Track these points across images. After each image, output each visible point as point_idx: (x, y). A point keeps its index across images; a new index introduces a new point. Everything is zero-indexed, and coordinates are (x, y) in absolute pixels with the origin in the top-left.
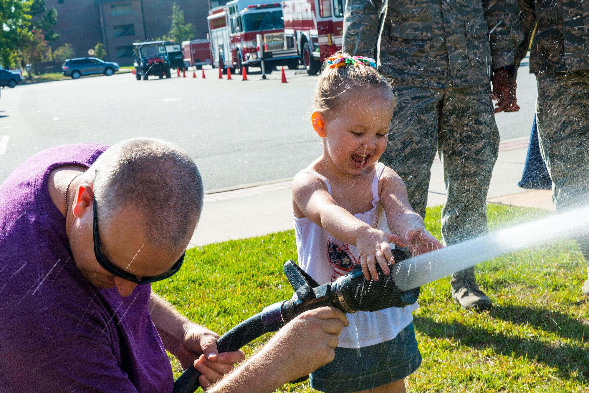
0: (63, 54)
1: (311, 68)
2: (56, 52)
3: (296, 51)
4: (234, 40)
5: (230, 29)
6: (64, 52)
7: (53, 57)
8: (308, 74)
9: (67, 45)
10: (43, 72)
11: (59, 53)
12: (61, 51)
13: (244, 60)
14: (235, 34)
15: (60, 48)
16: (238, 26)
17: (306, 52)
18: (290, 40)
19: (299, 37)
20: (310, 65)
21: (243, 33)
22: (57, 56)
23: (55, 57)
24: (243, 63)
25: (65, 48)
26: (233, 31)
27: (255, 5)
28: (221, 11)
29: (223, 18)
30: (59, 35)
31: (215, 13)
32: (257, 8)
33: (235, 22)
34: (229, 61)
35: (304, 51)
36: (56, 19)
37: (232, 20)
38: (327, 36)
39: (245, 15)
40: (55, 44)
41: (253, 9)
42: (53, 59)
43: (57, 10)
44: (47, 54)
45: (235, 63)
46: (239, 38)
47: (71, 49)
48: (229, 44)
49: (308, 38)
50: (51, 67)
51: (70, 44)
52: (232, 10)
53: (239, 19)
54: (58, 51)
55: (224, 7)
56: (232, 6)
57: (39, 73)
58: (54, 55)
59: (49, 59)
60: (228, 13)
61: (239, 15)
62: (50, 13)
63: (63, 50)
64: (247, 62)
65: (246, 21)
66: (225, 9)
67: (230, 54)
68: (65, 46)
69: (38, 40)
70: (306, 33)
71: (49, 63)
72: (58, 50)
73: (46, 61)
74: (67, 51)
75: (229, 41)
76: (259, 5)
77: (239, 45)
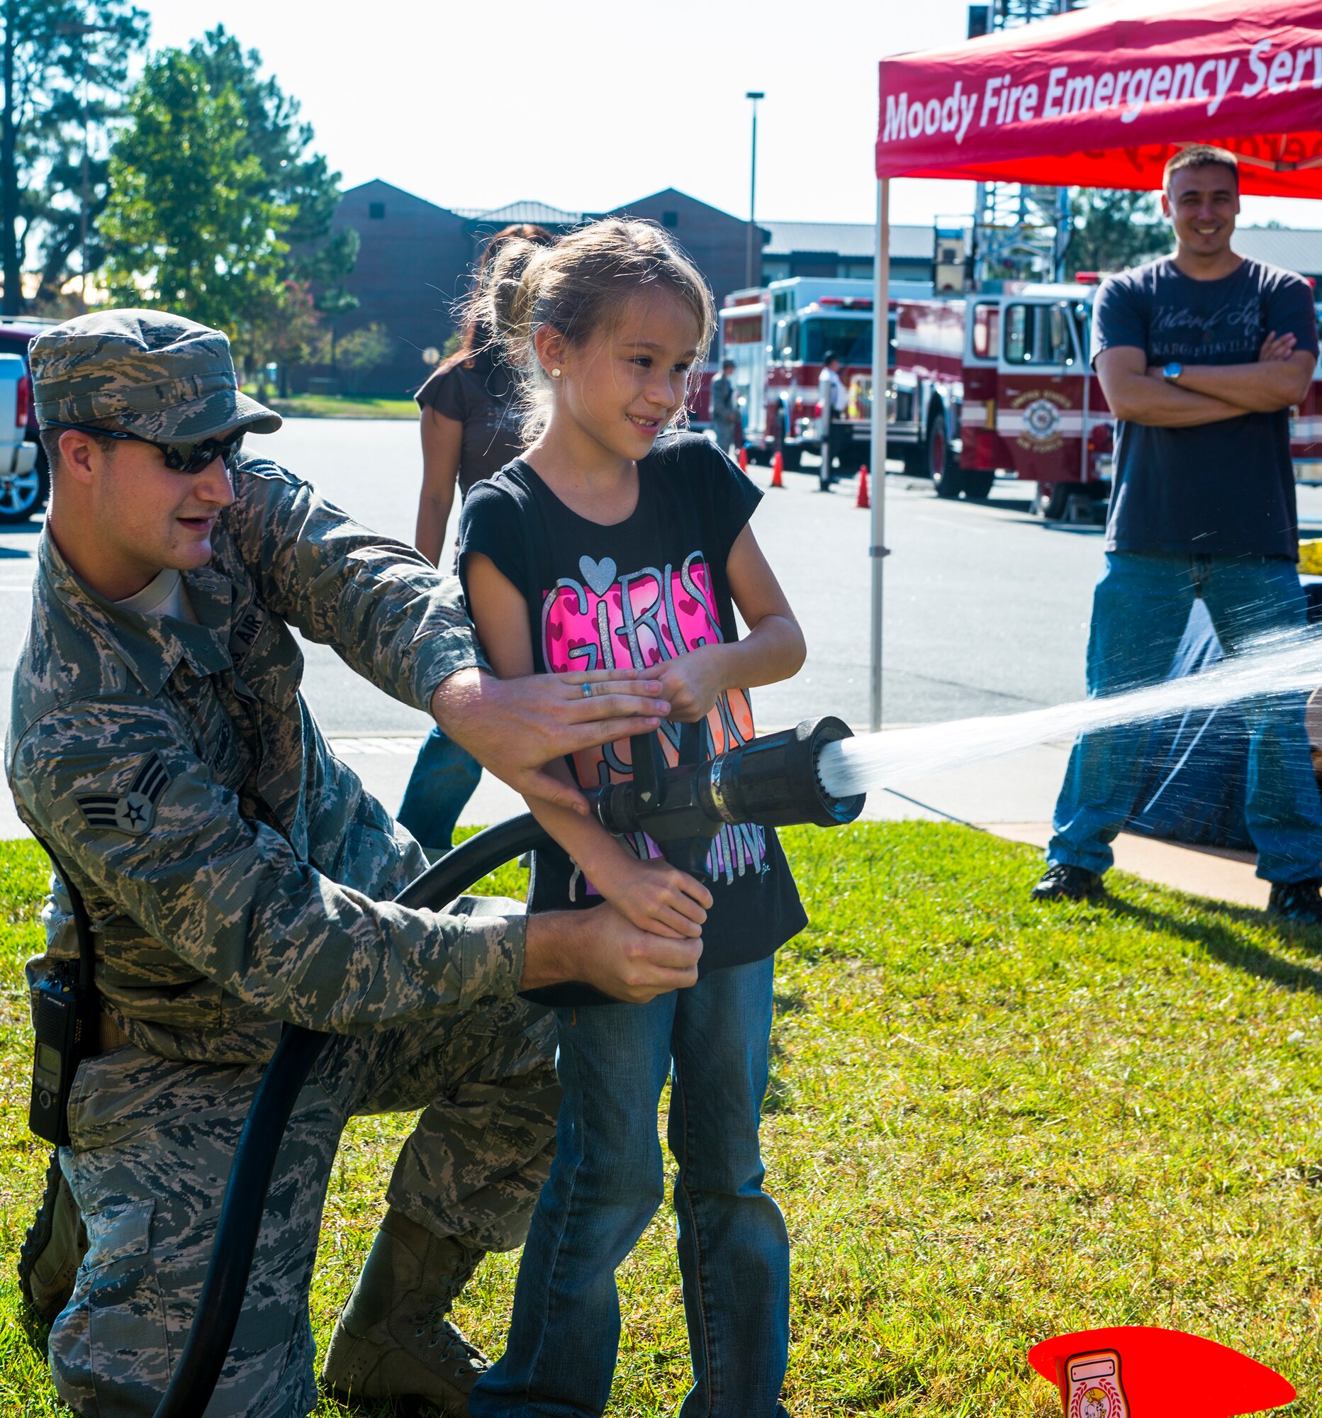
0: (360, 348)
1: (944, 479)
2: (344, 342)
3: (915, 430)
4: (778, 379)
5: (770, 348)
6: (364, 345)
7: (334, 355)
8: (934, 493)
9: (374, 327)
10: (300, 390)
11: (351, 347)
12: (357, 340)
13: (793, 435)
14: (778, 364)
15: (357, 333)
16: (789, 344)
17: (938, 438)
18: (905, 401)
19: (927, 397)
20: (942, 469)
21: (799, 364)
22: (346, 352)
23: (338, 356)
24: (789, 440)
25: (370, 335)
26: (776, 355)
27: (839, 298)
28: (755, 300)
29: (756, 320)
30: (355, 301)
31: (740, 303)
32: (844, 307)
33: (781, 334)
34: (756, 431)
35: (933, 432)
36: (354, 259)
37: (775, 326)
38: (984, 405)
39: (812, 321)
40: (342, 322)
41: (834, 306)
42: (333, 358)
43: (362, 238)
44: (320, 345)
45: (770, 439)
46: (789, 375)
47: (384, 340)
48: (762, 385)
49: (947, 403)
50: (326, 380)
51: (384, 328)
52: (781, 303)
53: (793, 328)
54: (350, 342)
55: (764, 290)
56: (779, 292)
57: (289, 391)
58: (338, 351)
59: (322, 358)
60: (772, 308)
61: (794, 318)
62: (342, 241)
63: (363, 340)
64: (798, 440)
65: (812, 335)
66: (764, 297)
67: (763, 414)
68: (368, 330)
69: (297, 309)
70: (942, 390)
71: (320, 370)
72: (349, 337)
73: (314, 361)
74: (373, 344)
75: (763, 379)
76: (848, 300)
77: (785, 395)
